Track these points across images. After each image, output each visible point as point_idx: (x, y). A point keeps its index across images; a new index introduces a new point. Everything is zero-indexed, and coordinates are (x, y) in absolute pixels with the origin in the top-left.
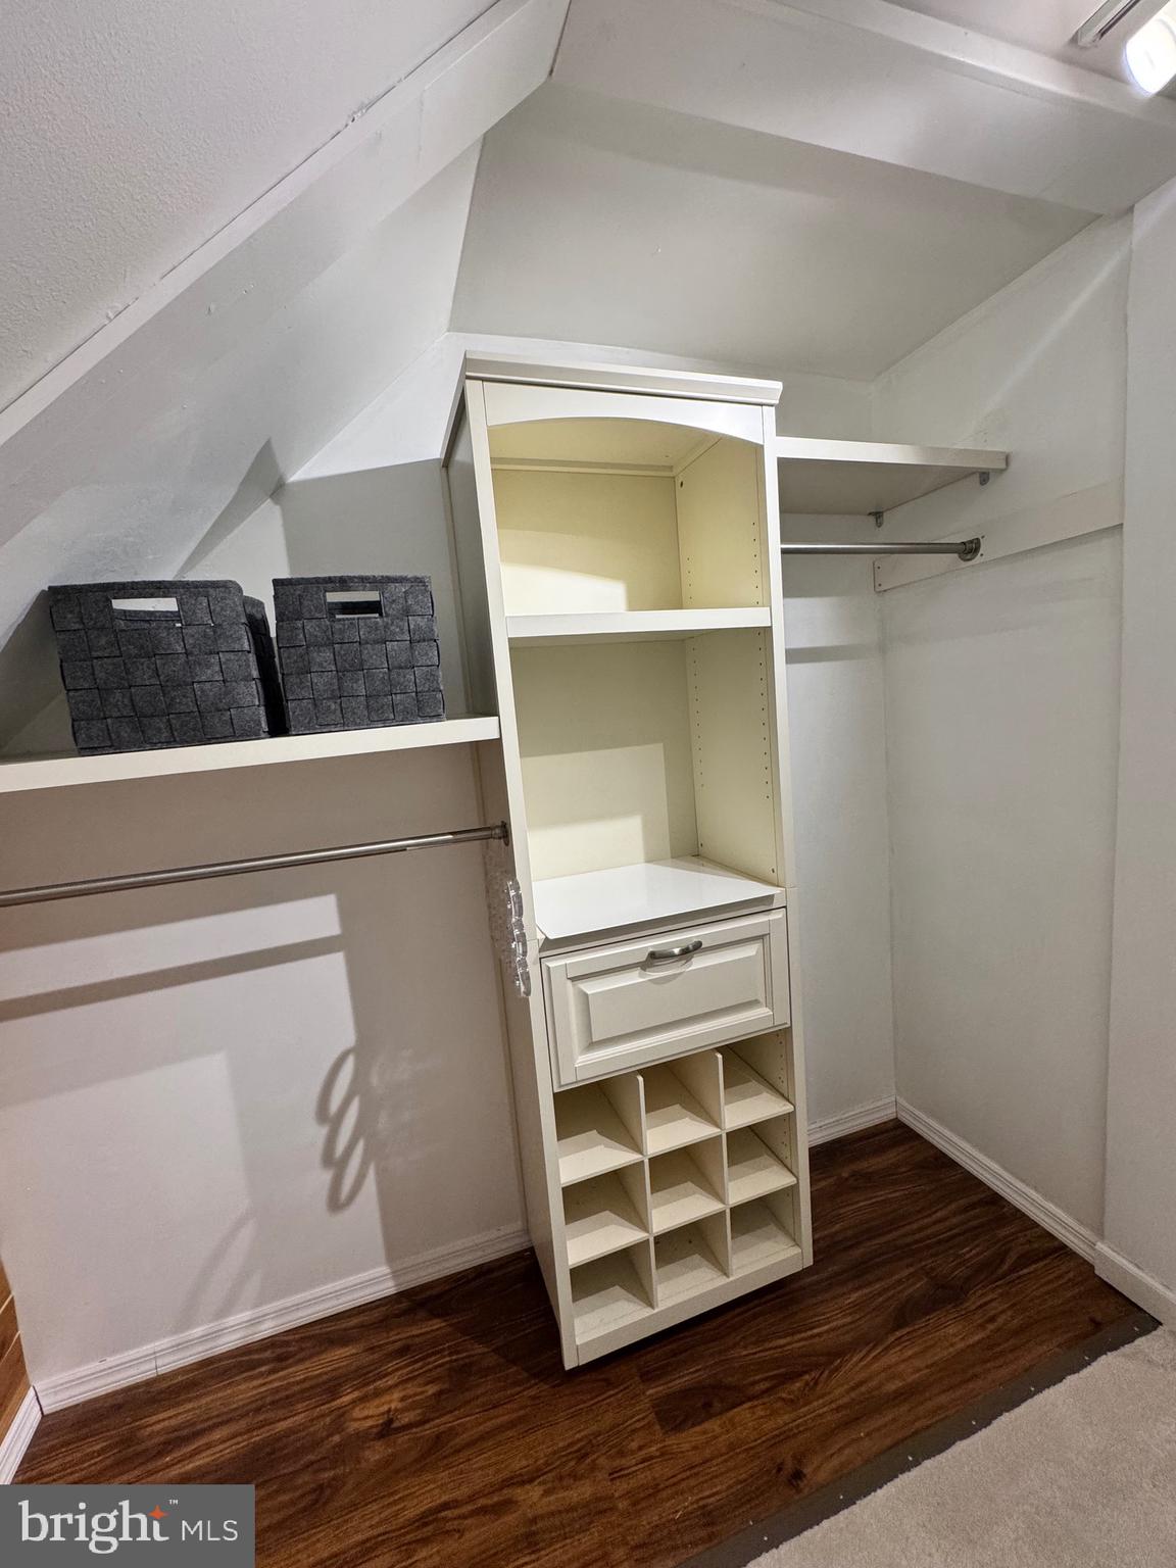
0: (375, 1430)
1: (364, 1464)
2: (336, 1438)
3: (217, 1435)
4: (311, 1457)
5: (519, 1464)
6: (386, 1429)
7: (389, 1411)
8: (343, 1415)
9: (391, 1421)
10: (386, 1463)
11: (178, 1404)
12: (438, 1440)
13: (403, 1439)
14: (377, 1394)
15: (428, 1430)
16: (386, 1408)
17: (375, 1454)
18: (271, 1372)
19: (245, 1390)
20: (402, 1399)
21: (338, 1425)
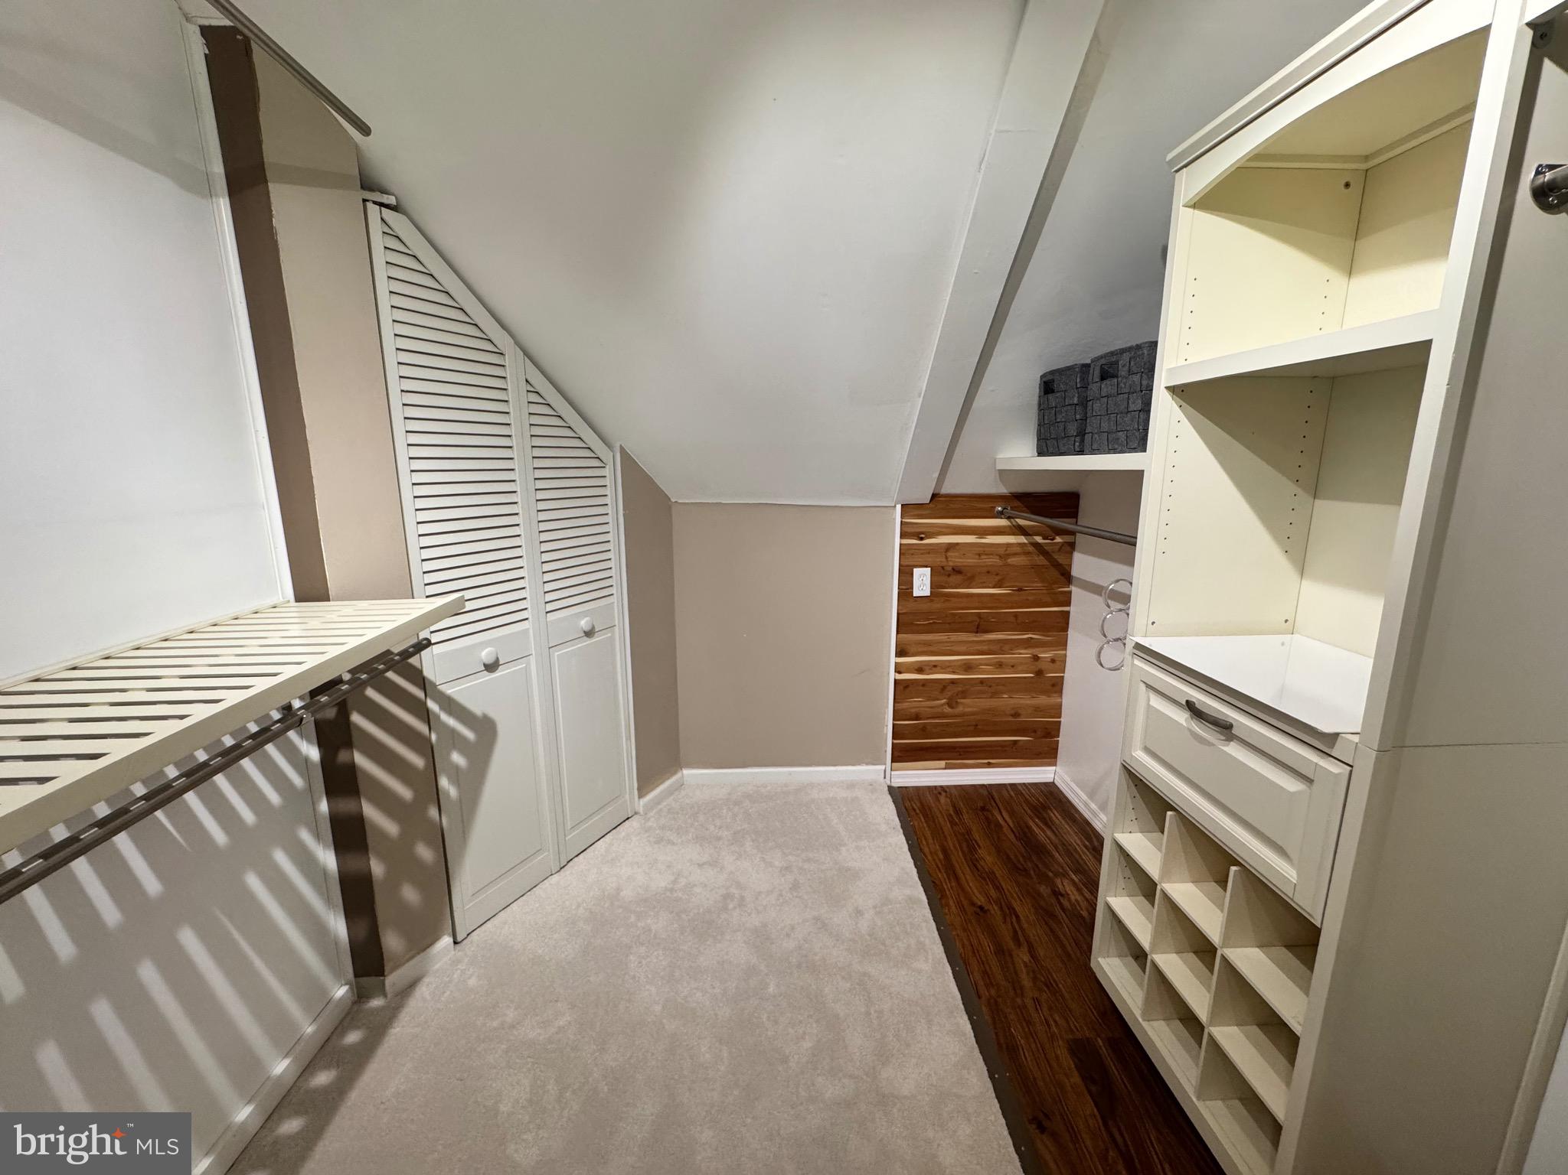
0: (1057, 889)
1: (1038, 885)
2: (1051, 874)
3: (1049, 833)
4: (1040, 866)
5: (1041, 952)
6: (1057, 894)
7: (1068, 895)
8: (1064, 876)
9: (1062, 895)
10: (1039, 894)
11: (1064, 819)
12: (1053, 916)
13: (1053, 900)
14: (1079, 890)
15: (1058, 910)
16: (1069, 892)
17: (1044, 890)
18: (1086, 847)
19: (1074, 839)
20: (1076, 900)
21: (1057, 874)
